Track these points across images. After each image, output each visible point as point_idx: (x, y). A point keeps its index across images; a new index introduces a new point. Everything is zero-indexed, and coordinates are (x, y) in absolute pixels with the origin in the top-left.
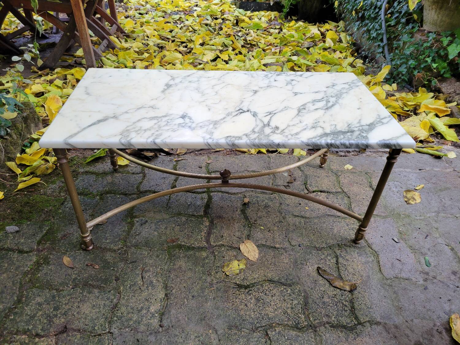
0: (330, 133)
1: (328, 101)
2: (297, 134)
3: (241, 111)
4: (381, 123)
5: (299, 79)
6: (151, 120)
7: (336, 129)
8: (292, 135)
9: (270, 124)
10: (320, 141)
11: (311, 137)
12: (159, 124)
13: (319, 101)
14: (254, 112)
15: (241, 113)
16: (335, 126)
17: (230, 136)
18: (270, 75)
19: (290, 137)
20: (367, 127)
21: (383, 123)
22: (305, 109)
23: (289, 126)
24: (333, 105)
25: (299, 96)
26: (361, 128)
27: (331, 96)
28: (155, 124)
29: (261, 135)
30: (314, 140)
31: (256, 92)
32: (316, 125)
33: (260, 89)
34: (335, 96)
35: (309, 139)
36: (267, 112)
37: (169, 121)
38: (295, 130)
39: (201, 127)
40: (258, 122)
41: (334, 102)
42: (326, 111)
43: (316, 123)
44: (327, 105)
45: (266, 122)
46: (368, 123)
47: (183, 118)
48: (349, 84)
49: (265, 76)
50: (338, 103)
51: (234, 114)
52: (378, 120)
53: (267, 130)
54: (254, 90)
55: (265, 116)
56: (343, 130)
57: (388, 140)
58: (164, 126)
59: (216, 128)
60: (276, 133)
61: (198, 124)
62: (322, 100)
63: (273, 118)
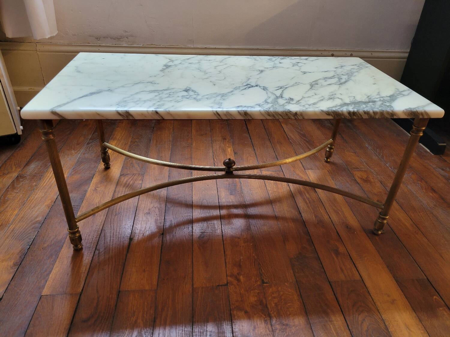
0: (350, 103)
1: (340, 79)
2: (314, 104)
3: (249, 86)
4: (402, 95)
5: (305, 61)
6: (151, 93)
7: (356, 100)
8: (310, 105)
9: (283, 96)
10: (341, 109)
11: (331, 107)
12: (160, 96)
13: (331, 78)
14: (263, 87)
15: (250, 87)
16: (353, 97)
17: (242, 106)
18: (274, 59)
19: (307, 106)
20: (389, 98)
21: (404, 95)
22: (317, 84)
23: (303, 97)
24: (346, 82)
25: (308, 74)
26: (382, 99)
27: (342, 75)
28: (156, 96)
29: (276, 105)
30: (334, 109)
31: (262, 71)
32: (332, 96)
33: (266, 69)
34: (346, 74)
35: (329, 108)
36: (278, 86)
37: (171, 94)
38: (312, 101)
39: (207, 98)
40: (270, 95)
41: (347, 78)
42: (341, 85)
43: (332, 95)
44: (340, 81)
45: (278, 95)
46: (388, 95)
47: (186, 92)
48: (358, 65)
49: (269, 60)
50: (351, 79)
51: (242, 88)
52: (398, 92)
53: (281, 101)
54: (259, 70)
55: (276, 90)
56: (364, 101)
57: (415, 108)
58: (165, 98)
59: (224, 100)
60: (291, 103)
61: (204, 96)
62: (333, 77)
63: (285, 92)
